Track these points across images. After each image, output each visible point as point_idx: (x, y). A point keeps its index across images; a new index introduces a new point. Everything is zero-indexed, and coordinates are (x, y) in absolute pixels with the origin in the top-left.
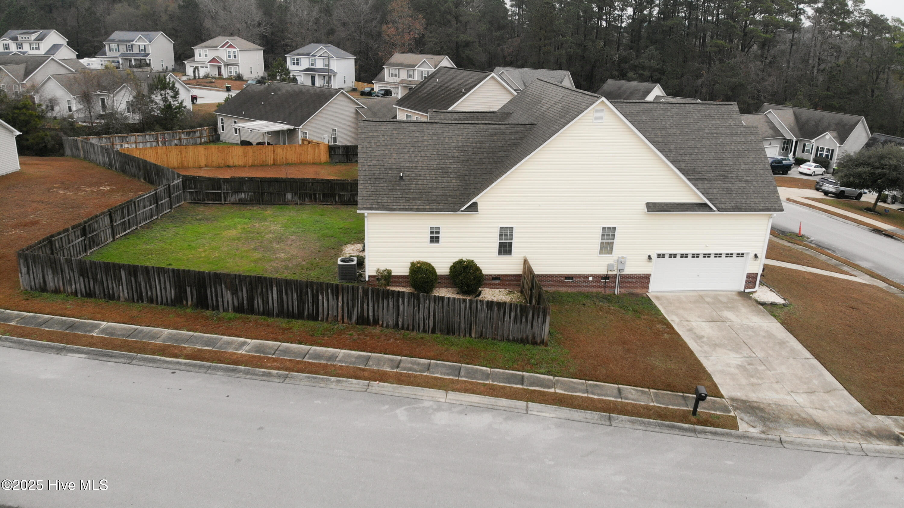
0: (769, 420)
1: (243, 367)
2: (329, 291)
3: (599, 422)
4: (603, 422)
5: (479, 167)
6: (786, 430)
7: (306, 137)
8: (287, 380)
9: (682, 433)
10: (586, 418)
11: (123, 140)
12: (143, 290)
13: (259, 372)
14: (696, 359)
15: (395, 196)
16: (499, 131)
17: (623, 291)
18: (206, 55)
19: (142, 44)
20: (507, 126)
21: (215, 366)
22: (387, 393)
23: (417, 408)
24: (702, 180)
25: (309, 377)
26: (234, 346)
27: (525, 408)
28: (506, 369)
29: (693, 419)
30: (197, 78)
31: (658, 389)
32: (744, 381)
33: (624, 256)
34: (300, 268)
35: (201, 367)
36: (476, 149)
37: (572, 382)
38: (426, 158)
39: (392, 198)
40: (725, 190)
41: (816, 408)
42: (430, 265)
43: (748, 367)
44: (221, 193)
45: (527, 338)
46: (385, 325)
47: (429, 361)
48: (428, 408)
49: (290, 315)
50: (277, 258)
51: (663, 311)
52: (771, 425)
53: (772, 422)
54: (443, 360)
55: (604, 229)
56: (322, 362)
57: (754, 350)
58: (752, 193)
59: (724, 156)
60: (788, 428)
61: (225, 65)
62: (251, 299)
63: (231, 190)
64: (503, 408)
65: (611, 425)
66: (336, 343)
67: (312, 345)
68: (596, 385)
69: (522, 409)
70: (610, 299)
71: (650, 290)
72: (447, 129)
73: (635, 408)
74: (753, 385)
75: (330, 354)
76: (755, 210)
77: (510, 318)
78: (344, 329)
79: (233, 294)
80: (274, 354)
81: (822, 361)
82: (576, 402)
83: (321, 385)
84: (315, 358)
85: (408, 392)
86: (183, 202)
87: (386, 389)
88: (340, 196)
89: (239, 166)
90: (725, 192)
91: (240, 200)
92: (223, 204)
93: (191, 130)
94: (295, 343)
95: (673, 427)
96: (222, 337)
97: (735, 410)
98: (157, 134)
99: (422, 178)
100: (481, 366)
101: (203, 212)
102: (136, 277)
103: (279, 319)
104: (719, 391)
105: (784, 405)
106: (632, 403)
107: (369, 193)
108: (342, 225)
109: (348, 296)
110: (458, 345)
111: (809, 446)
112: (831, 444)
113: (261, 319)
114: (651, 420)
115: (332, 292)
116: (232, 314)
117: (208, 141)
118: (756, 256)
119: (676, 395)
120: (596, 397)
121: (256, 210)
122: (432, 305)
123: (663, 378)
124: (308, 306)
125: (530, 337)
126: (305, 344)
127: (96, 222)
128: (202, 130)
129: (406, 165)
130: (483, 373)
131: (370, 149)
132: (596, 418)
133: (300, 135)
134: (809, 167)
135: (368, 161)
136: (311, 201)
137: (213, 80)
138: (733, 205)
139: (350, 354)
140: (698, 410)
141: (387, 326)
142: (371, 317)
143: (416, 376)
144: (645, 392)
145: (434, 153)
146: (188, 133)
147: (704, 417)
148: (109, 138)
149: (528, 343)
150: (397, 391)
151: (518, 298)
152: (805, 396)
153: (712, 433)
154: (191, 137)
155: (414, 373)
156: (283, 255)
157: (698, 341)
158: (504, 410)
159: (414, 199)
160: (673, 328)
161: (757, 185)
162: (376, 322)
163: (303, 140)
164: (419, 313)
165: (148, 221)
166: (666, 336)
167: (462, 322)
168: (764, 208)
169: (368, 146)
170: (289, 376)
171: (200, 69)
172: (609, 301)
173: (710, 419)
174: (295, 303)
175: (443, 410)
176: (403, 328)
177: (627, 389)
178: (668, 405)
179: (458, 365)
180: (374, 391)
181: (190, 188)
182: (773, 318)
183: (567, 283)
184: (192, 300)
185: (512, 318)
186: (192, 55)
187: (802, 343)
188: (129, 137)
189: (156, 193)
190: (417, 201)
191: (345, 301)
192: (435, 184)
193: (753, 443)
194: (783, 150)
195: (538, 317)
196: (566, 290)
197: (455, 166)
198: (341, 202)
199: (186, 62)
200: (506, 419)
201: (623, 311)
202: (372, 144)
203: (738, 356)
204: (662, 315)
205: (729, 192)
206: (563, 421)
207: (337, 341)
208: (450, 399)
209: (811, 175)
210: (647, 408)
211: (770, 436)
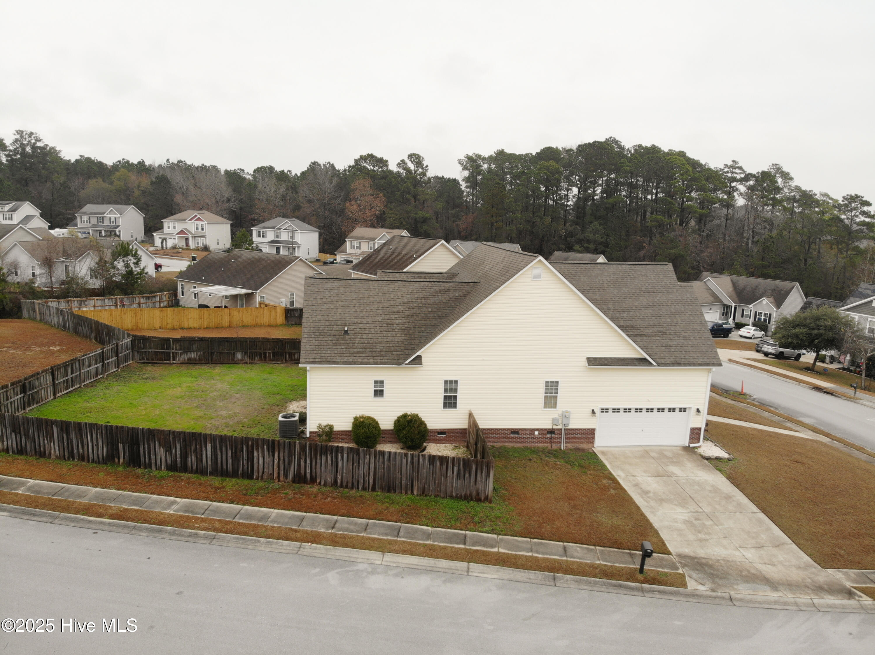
0: (718, 576)
1: (169, 528)
2: (265, 447)
3: (542, 582)
4: (548, 583)
5: (423, 322)
6: (735, 587)
7: (264, 300)
8: (214, 542)
9: (629, 593)
10: (530, 579)
11: (81, 303)
12: (75, 447)
13: (186, 532)
14: (642, 515)
15: (339, 350)
16: (443, 288)
17: (569, 446)
18: (174, 228)
19: (113, 216)
20: (451, 284)
21: (140, 527)
22: (319, 555)
23: (350, 571)
24: (641, 336)
25: (237, 538)
26: (162, 505)
27: (466, 569)
28: (449, 528)
29: (640, 577)
30: (165, 248)
31: (604, 547)
32: (691, 537)
33: (569, 410)
34: (240, 425)
35: (125, 527)
36: (420, 305)
37: (517, 541)
38: (371, 313)
39: (336, 352)
40: (664, 345)
41: (765, 564)
42: (373, 420)
43: (695, 522)
44: (170, 353)
45: (471, 495)
46: (322, 483)
47: (367, 520)
48: (362, 571)
49: (224, 474)
50: (218, 416)
51: (609, 466)
52: (720, 582)
53: (721, 578)
54: (382, 520)
55: (547, 383)
56: (253, 522)
57: (700, 505)
58: (690, 348)
59: (661, 313)
60: (738, 584)
61: (192, 237)
62: (184, 457)
63: (181, 349)
64: (442, 570)
65: (555, 586)
66: (269, 502)
67: (244, 504)
68: (541, 543)
69: (462, 571)
70: (556, 454)
71: (596, 445)
72: (393, 286)
73: (581, 567)
74: (701, 540)
75: (262, 514)
76: (694, 365)
77: (453, 473)
78: (280, 488)
79: (166, 451)
80: (203, 514)
81: (769, 515)
82: (519, 562)
83: (250, 547)
84: (246, 519)
85: (342, 554)
86: (131, 362)
87: (319, 551)
88: (290, 354)
89: (194, 328)
90: (664, 348)
91: (189, 359)
92: (170, 364)
93: (150, 295)
94: (227, 503)
95: (620, 586)
96: (151, 495)
97: (683, 567)
98: (116, 298)
99: (367, 332)
100: (423, 525)
101: (150, 371)
102: (68, 434)
103: (213, 477)
104: (667, 548)
105: (732, 561)
106: (577, 562)
107: (312, 347)
108: (290, 383)
109: (284, 452)
110: (398, 503)
111: (760, 603)
112: (782, 600)
113: (194, 477)
114: (597, 579)
115: (268, 449)
116: (164, 473)
117: (167, 305)
118: (698, 411)
119: (623, 553)
120: (540, 556)
121: (205, 370)
122: (372, 460)
123: (609, 534)
124: (243, 463)
125: (474, 494)
126: (237, 504)
127: (38, 379)
128: (162, 295)
129: (352, 320)
130: (424, 532)
131: (316, 305)
132: (540, 578)
133: (258, 299)
134: (749, 331)
135: (313, 316)
136: (261, 359)
137: (180, 251)
138: (672, 360)
139: (283, 514)
140: (645, 567)
141: (325, 485)
142: (308, 475)
143: (351, 537)
144: (592, 549)
145: (380, 308)
146: (148, 298)
147: (651, 575)
148: (68, 302)
149: (472, 500)
150: (330, 553)
151: (464, 454)
152: (753, 551)
153: (660, 592)
154: (150, 301)
155: (350, 533)
156: (225, 412)
157: (644, 496)
158: (444, 572)
159: (358, 352)
160: (619, 484)
161: (694, 341)
162: (313, 480)
163: (260, 304)
164: (358, 469)
165: (92, 380)
166: (612, 491)
167: (404, 478)
168: (703, 363)
169: (314, 302)
170: (216, 537)
171: (168, 240)
172: (556, 457)
173: (658, 577)
174: (230, 461)
175: (378, 573)
176: (341, 486)
177: (572, 547)
178: (614, 563)
179: (397, 525)
180: (305, 553)
181: (139, 348)
182: (718, 472)
183: (513, 438)
184: (124, 458)
185: (455, 473)
186: (162, 228)
187: (748, 497)
188: (88, 301)
189: (103, 352)
190: (361, 355)
191: (282, 458)
192: (380, 338)
193: (702, 601)
194: (723, 315)
195: (482, 472)
196: (512, 445)
197: (400, 321)
198: (291, 360)
199: (154, 234)
200: (445, 582)
201: (569, 467)
202: (318, 300)
203: (685, 511)
204: (608, 470)
205: (669, 348)
206: (506, 582)
207: (271, 500)
208: (386, 561)
209: (751, 338)
210: (593, 566)
211: (719, 594)
